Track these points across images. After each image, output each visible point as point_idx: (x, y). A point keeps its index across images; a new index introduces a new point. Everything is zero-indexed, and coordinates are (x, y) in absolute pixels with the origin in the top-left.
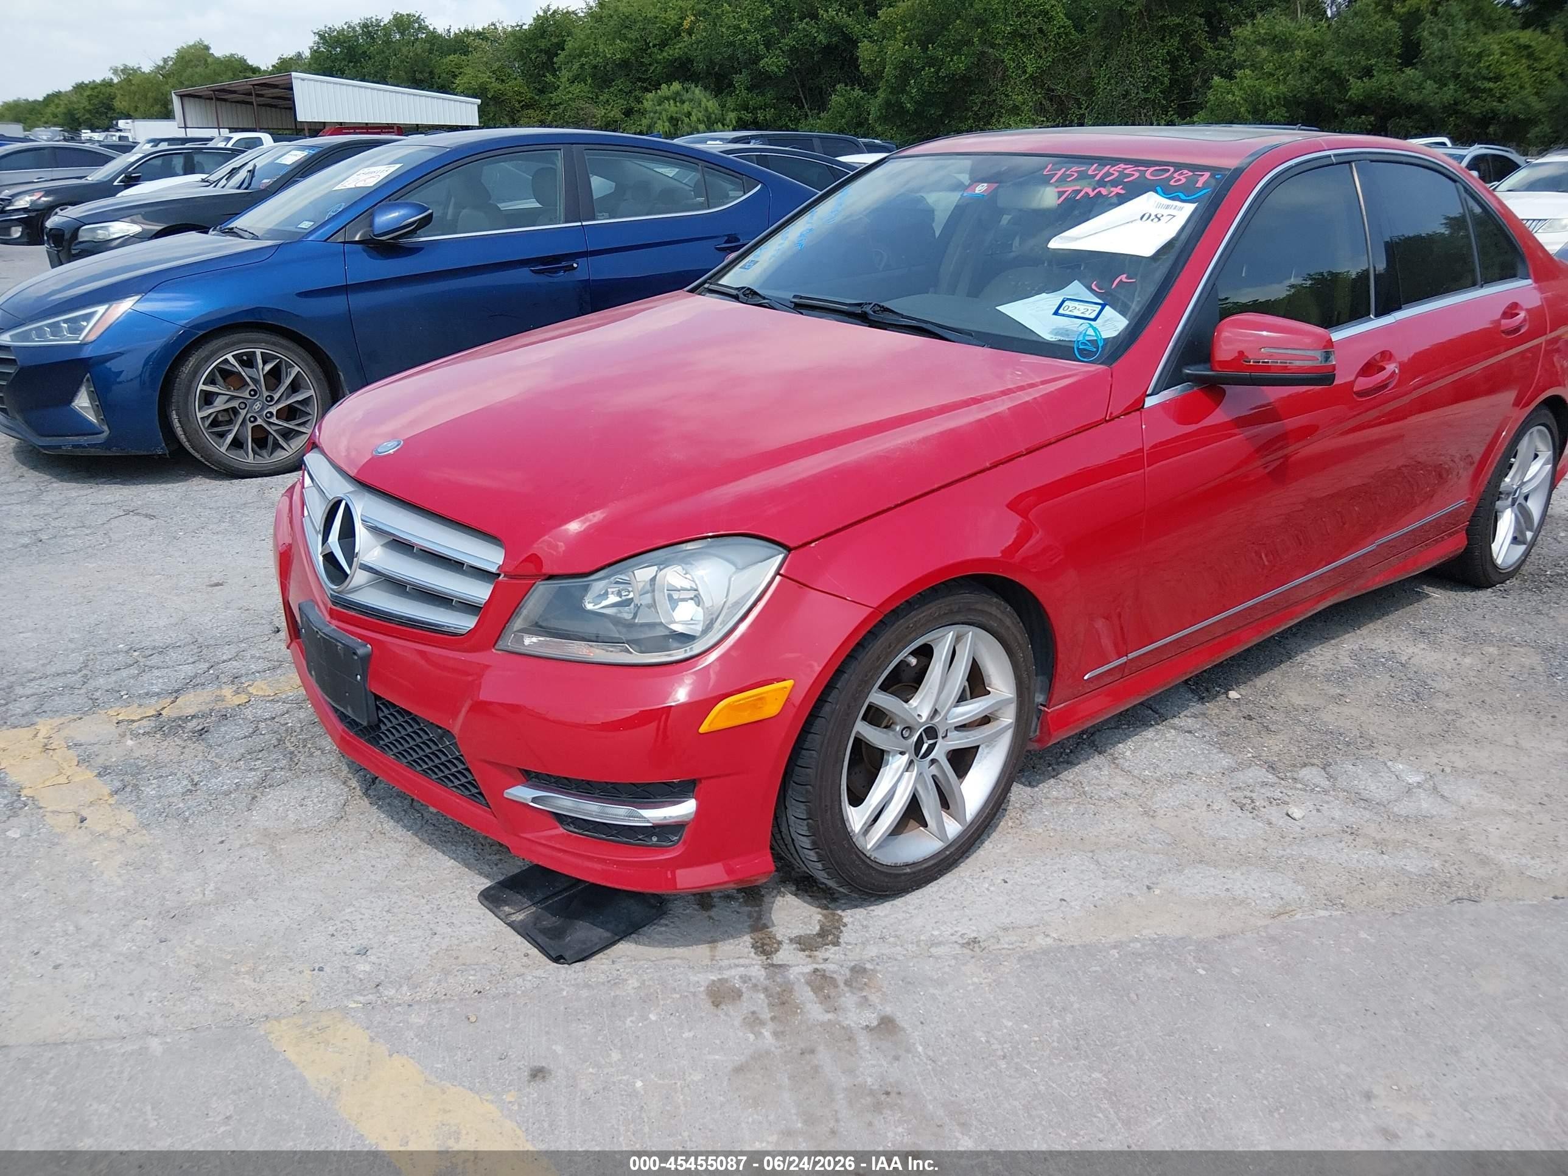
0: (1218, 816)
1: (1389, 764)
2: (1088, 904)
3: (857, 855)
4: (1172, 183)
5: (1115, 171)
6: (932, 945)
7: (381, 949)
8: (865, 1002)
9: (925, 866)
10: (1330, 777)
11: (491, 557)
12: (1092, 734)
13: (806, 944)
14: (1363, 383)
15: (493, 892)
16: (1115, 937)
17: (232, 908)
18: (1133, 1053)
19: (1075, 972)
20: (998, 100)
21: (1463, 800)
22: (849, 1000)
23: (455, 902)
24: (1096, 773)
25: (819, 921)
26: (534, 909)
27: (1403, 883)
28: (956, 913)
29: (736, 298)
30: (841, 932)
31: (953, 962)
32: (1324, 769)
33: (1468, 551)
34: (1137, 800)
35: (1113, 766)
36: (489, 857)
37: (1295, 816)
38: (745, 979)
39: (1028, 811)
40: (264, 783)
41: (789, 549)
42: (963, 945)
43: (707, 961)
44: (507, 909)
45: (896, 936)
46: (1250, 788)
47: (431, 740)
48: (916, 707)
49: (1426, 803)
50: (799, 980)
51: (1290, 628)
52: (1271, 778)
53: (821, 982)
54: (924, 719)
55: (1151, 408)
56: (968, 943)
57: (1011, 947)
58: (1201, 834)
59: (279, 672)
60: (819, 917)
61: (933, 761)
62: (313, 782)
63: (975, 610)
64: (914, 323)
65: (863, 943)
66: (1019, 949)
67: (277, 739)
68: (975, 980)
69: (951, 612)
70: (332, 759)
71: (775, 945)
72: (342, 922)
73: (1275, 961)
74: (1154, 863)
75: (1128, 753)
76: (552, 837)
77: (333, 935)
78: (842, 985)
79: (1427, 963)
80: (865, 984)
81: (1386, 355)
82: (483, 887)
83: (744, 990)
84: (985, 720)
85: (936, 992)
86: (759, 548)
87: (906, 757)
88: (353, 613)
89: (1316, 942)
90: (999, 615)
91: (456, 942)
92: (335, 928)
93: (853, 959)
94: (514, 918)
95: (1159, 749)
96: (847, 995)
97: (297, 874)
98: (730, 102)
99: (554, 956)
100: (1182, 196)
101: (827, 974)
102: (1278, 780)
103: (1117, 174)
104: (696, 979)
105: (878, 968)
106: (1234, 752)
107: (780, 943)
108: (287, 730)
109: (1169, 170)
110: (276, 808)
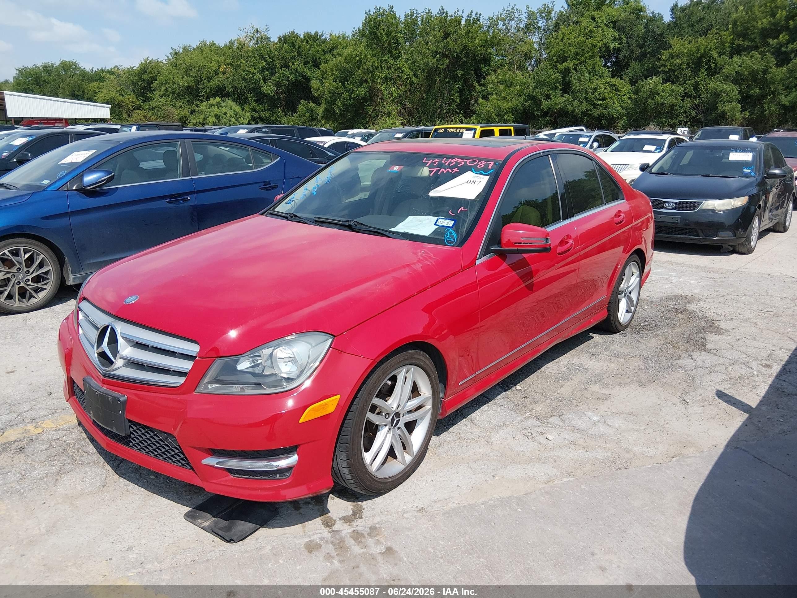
0: (518, 442)
1: (585, 413)
2: (469, 487)
3: (369, 475)
4: (478, 167)
5: (454, 161)
6: (404, 513)
7: (140, 546)
8: (378, 542)
9: (397, 477)
10: (562, 420)
11: (193, 349)
12: (461, 411)
13: (347, 520)
14: (560, 249)
15: (191, 514)
16: (481, 500)
17: (57, 535)
18: (496, 548)
19: (467, 517)
20: (381, 109)
21: (617, 426)
22: (370, 541)
23: (172, 520)
24: (465, 428)
25: (352, 508)
26: (214, 519)
27: (597, 463)
28: (413, 497)
29: (286, 218)
30: (362, 512)
31: (414, 519)
32: (559, 417)
33: (608, 318)
34: (484, 438)
35: (472, 424)
36: (186, 498)
37: (550, 439)
38: (322, 539)
39: (438, 448)
40: (60, 472)
41: (334, 336)
42: (418, 511)
43: (302, 533)
44: (199, 521)
45: (388, 511)
46: (530, 428)
47: (160, 440)
48: (391, 404)
49: (602, 428)
50: (347, 536)
51: (538, 356)
52: (538, 423)
53: (357, 536)
54: (394, 409)
55: (479, 265)
56: (420, 510)
57: (438, 509)
58: (512, 451)
59: (56, 415)
60: (351, 507)
61: (399, 428)
62: (87, 469)
63: (414, 358)
64: (373, 230)
65: (373, 516)
66: (442, 510)
67: (63, 449)
68: (425, 525)
69: (404, 360)
70: (94, 457)
71: (333, 522)
72: (116, 536)
73: (549, 502)
74: (494, 465)
75: (478, 418)
76: (226, 481)
77: (113, 543)
78: (366, 536)
79: (610, 496)
80: (377, 534)
81: (569, 237)
82: (186, 512)
83: (322, 544)
84: (419, 407)
85: (409, 533)
86: (321, 337)
87: (387, 427)
88: (115, 381)
89: (564, 492)
90: (424, 359)
91: (177, 539)
92: (113, 539)
93: (370, 523)
94: (204, 525)
95: (491, 414)
96: (370, 540)
97: (87, 515)
98: (246, 107)
99: (228, 540)
100: (483, 173)
101: (359, 531)
102: (540, 424)
103: (454, 163)
104: (299, 542)
105: (382, 526)
106: (522, 413)
107: (335, 521)
108: (67, 444)
109: (476, 161)
110: (69, 483)
